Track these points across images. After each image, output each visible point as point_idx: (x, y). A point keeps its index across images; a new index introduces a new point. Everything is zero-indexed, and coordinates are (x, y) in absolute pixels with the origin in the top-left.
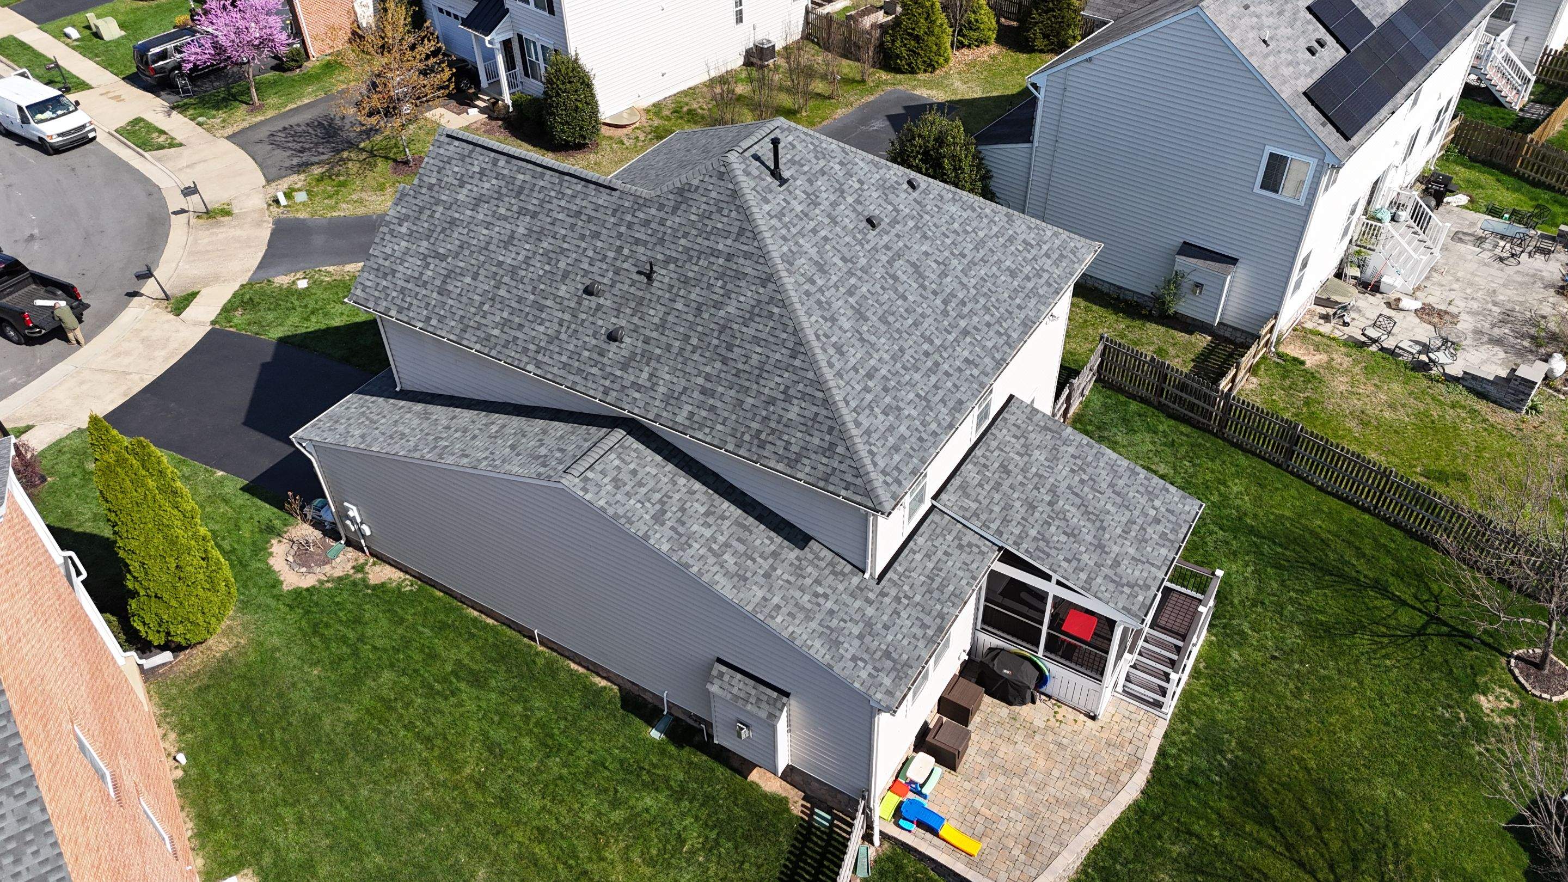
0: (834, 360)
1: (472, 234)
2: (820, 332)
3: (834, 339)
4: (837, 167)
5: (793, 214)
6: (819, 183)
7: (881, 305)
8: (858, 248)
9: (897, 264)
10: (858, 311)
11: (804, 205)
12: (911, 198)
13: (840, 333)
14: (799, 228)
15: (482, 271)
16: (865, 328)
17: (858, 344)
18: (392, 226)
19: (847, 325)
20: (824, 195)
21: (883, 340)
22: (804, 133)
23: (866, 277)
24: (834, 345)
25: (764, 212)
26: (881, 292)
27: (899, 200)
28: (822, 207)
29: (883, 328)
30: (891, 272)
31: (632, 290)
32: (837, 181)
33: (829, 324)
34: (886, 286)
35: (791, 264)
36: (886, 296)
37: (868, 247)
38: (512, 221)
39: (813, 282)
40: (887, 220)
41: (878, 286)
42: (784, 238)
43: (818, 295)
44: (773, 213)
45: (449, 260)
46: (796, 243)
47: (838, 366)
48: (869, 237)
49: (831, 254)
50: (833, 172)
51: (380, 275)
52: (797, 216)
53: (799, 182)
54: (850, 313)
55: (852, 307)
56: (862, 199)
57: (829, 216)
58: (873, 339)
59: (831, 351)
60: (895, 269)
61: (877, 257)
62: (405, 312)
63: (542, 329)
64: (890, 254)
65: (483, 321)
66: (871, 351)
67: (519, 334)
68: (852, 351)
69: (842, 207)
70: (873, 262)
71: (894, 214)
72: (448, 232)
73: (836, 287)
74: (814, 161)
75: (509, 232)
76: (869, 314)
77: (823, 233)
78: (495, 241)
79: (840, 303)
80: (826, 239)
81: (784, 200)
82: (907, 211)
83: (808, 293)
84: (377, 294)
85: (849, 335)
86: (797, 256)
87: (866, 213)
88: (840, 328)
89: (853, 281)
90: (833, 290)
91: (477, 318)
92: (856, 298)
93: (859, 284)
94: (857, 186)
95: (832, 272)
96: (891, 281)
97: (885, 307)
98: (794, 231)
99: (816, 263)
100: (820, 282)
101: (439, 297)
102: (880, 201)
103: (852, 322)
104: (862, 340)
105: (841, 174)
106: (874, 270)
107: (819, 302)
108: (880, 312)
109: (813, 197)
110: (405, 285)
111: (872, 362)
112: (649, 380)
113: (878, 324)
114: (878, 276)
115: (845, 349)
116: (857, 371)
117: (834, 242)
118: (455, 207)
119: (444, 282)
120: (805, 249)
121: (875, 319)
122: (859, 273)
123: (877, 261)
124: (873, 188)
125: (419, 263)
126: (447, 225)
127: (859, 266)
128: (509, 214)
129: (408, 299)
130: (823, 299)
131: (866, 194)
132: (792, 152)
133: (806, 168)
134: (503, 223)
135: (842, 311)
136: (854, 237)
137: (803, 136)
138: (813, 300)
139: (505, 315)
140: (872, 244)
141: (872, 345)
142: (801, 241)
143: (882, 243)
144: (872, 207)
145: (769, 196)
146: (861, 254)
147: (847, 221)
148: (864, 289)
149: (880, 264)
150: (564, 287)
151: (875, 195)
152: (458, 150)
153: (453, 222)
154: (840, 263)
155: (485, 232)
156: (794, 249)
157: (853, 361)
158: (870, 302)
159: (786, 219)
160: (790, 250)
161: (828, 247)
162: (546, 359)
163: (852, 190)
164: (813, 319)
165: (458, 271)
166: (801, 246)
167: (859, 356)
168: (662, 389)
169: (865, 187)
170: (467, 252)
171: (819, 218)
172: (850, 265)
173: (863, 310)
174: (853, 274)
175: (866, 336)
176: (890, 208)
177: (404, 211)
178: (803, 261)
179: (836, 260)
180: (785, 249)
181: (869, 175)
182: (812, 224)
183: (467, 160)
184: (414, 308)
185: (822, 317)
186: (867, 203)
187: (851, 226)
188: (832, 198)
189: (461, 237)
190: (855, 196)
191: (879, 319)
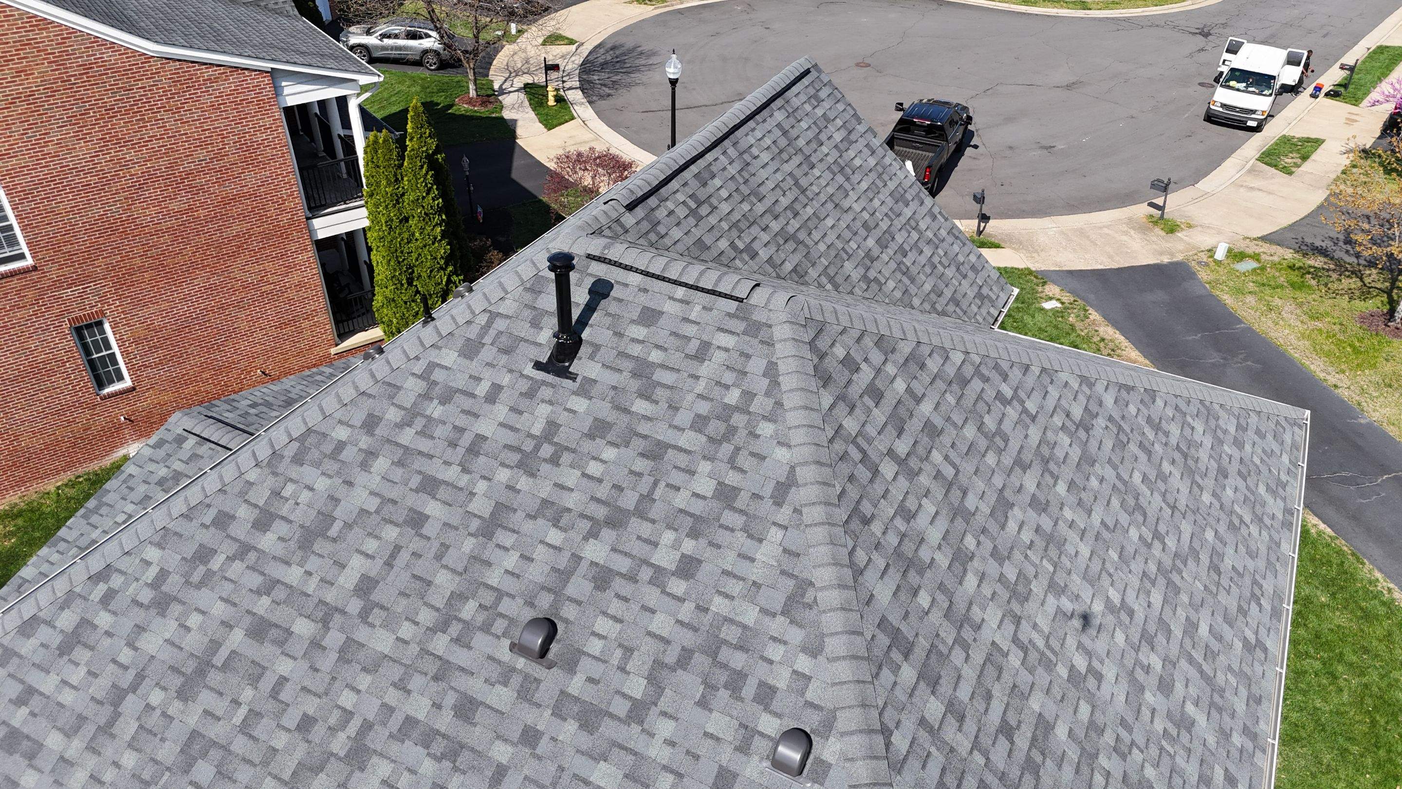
0: (44, 633)
2: (116, 581)
3: (104, 619)
4: (705, 486)
5: (462, 421)
6: (610, 453)
7: (245, 728)
8: (426, 617)
9: (411, 752)
10: (204, 666)
11: (510, 438)
12: (726, 756)
13: (126, 625)
14: (424, 445)
16: (156, 697)
17: (100, 687)
19: (151, 643)
20: (571, 477)
21: (129, 760)
22: (771, 371)
23: (327, 662)
24: (85, 623)
25: (434, 356)
26: (291, 719)
27: (690, 712)
28: (524, 483)
29: (168, 752)
30: (377, 739)
32: (648, 498)
33: (146, 595)
34: (318, 732)
35: (298, 460)
36: (280, 741)
37: (440, 644)
39: (263, 523)
40: (576, 685)
41: (310, 706)
42: (371, 423)
43: (228, 548)
44: (438, 375)
46: (371, 454)
47: (27, 647)
48: (480, 640)
49: (371, 545)
50: (677, 478)
52: (461, 430)
53: (580, 404)
54: (194, 642)
55: (215, 645)
56: (619, 584)
57: (501, 509)
58: (127, 728)
59: (67, 620)
60: (394, 748)
61: (417, 682)
64: (445, 721)
66: (89, 729)
68: (77, 676)
69: (555, 536)
70: (397, 672)
71: (620, 707)
73: (270, 586)
74: (684, 418)
76: (206, 699)
77: (433, 508)
79: (219, 609)
80: (417, 520)
81: (497, 388)
82: (658, 752)
83: (223, 520)
85: (126, 656)
86: (331, 466)
87: (569, 611)
88: (140, 629)
89: (303, 628)
90: (255, 580)
92: (252, 650)
93: (298, 648)
94: (665, 558)
95: (313, 563)
96: (340, 744)
97: (240, 745)
98: (407, 437)
99: (327, 518)
100: (268, 541)
102: (647, 649)
103: (167, 655)
104: (118, 695)
105: (681, 500)
106: (364, 681)
107: (204, 554)
108: (215, 731)
109: (547, 450)
111: (54, 741)
113: (177, 733)
114: (347, 699)
115: (81, 654)
116: (20, 701)
117: (416, 544)
120: (361, 478)
121: (193, 719)
122: (334, 639)
123: (401, 686)
124: (686, 611)
127: (362, 634)
130: (216, 563)
131: (652, 596)
132: (675, 359)
133: (641, 406)
135: (194, 621)
136: (458, 598)
137: (756, 366)
138: (208, 537)
140: (460, 657)
141: (107, 730)
142: (381, 464)
143: (475, 687)
144: (603, 625)
145: (488, 353)
146: (406, 630)
147: (511, 561)
148: (284, 667)
149: (392, 697)
151: (661, 624)
154: (349, 579)
156: (348, 454)
157: (47, 684)
158: (248, 694)
159: (435, 410)
160: (341, 446)
161: (391, 533)
163: (639, 549)
164: (152, 554)
166: (365, 466)
167: (67, 697)
169: (678, 586)
171: (481, 487)
172: (354, 606)
173: (214, 678)
174: (325, 623)
175: (131, 704)
176: (637, 687)
178: (322, 484)
179: (357, 566)
180: (342, 433)
181: (735, 587)
182: (452, 474)
185: (163, 574)
186: (616, 607)
187: (494, 578)
188: (571, 501)
190: (623, 564)
191: (194, 735)
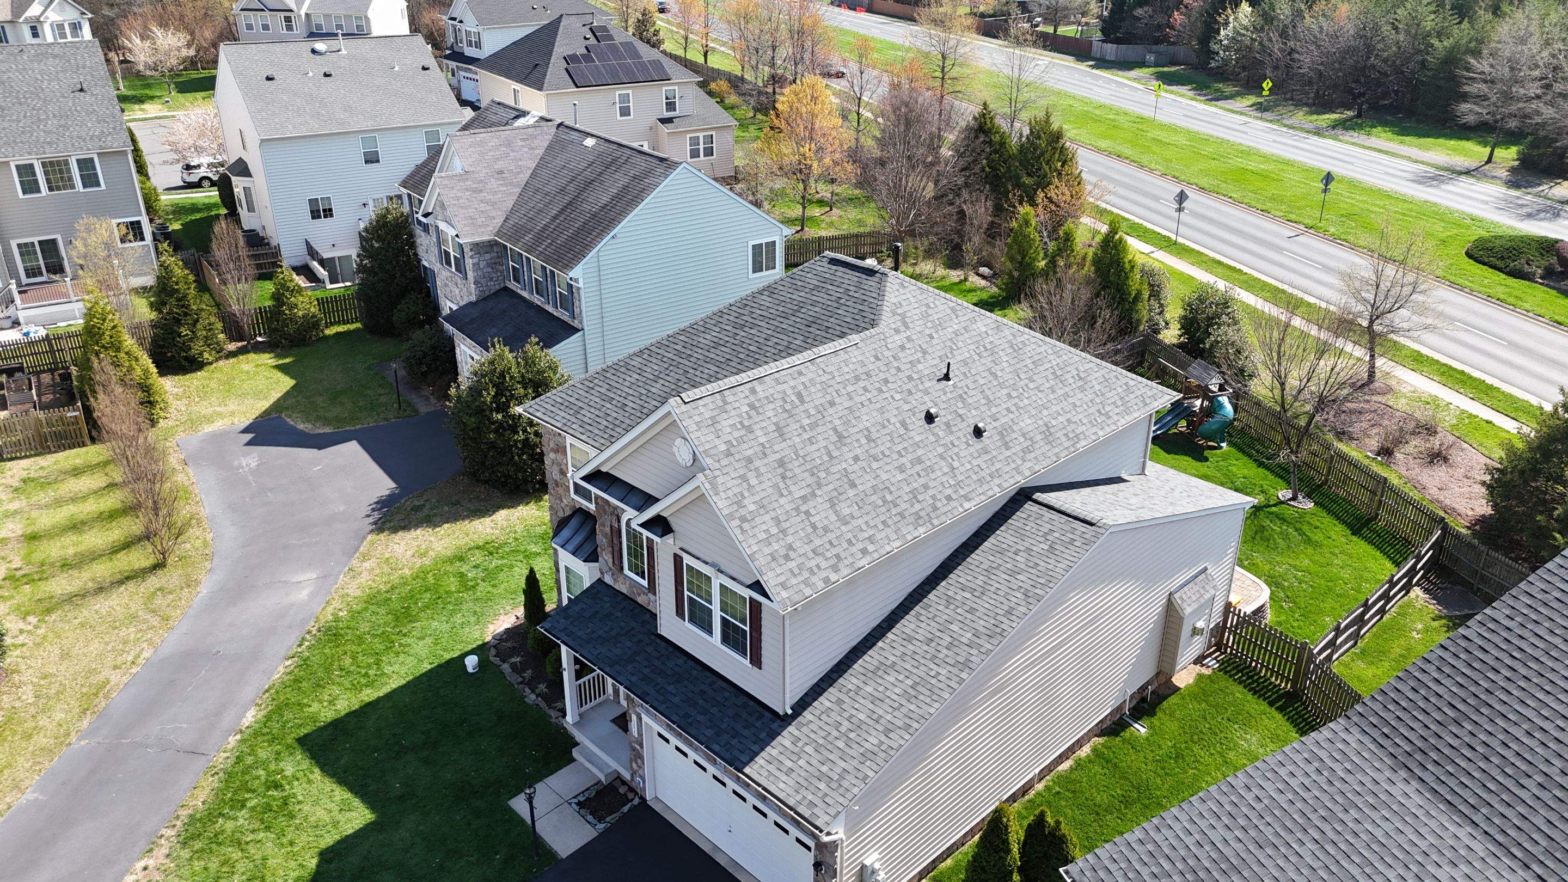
1: (808, 459)
15: (852, 476)
18: (737, 515)
31: (949, 396)
38: (820, 422)
45: (818, 492)
51: (782, 561)
62: (841, 565)
63: (939, 473)
65: (899, 510)
67: (931, 492)
72: (789, 474)
75: (831, 432)
78: (831, 447)
84: (801, 578)
91: (894, 511)
101: (849, 527)
110: (812, 546)
112: (1026, 439)
118: (768, 451)
119: (836, 512)
125: (798, 519)
126: (780, 471)
128: (813, 420)
129: (829, 555)
134: (820, 429)
139: (907, 489)
150: (913, 433)
152: (711, 406)
153: (781, 463)
155: (815, 447)
162: (967, 489)
165: (835, 494)
168: (1039, 437)
170: (823, 475)
177: (730, 493)
183: (728, 407)
184: (843, 555)
189: (803, 468)
